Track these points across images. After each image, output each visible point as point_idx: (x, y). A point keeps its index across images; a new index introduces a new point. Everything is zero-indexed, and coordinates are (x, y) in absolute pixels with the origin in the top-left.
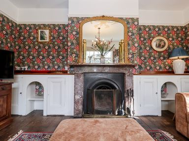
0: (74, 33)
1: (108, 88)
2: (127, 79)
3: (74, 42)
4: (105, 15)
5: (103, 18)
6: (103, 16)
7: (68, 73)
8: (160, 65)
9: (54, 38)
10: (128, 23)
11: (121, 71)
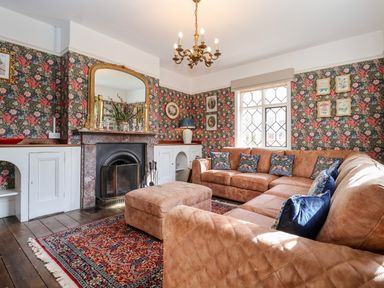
0: (80, 80)
1: (123, 163)
2: (149, 150)
3: (80, 94)
4: (126, 66)
5: (123, 68)
6: (123, 67)
7: (70, 143)
8: (172, 133)
9: (21, 74)
10: (149, 82)
11: (144, 141)
